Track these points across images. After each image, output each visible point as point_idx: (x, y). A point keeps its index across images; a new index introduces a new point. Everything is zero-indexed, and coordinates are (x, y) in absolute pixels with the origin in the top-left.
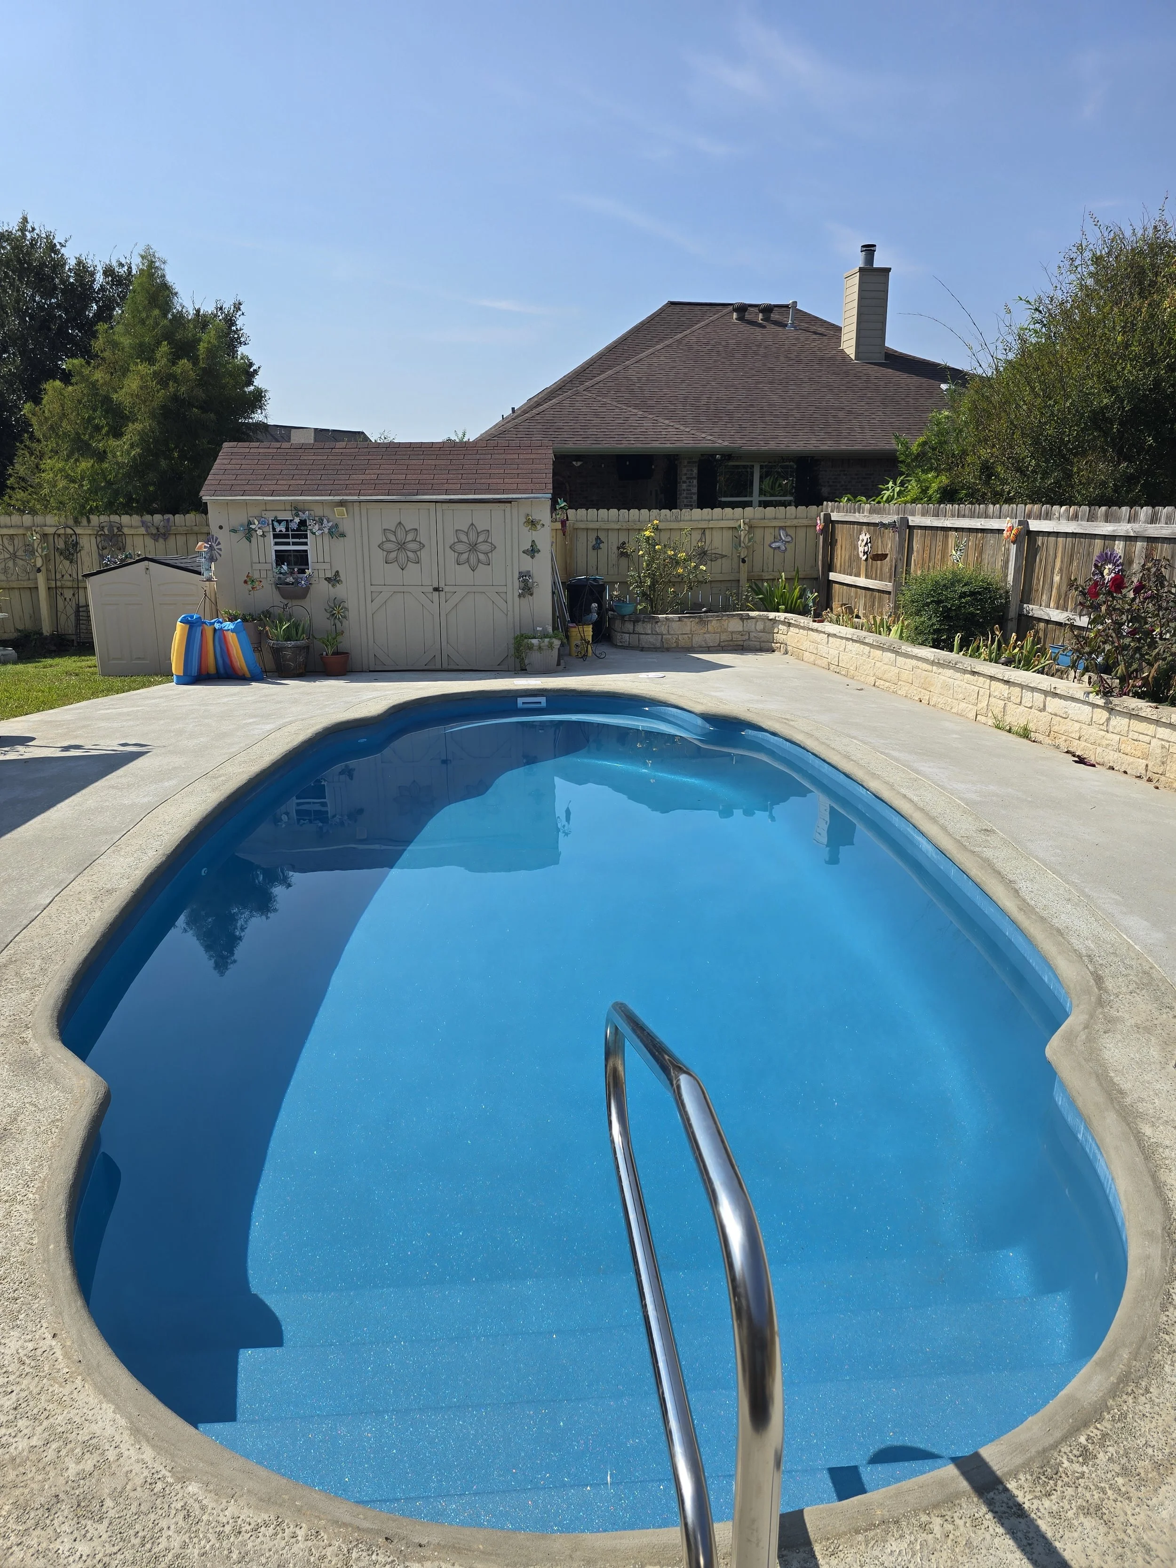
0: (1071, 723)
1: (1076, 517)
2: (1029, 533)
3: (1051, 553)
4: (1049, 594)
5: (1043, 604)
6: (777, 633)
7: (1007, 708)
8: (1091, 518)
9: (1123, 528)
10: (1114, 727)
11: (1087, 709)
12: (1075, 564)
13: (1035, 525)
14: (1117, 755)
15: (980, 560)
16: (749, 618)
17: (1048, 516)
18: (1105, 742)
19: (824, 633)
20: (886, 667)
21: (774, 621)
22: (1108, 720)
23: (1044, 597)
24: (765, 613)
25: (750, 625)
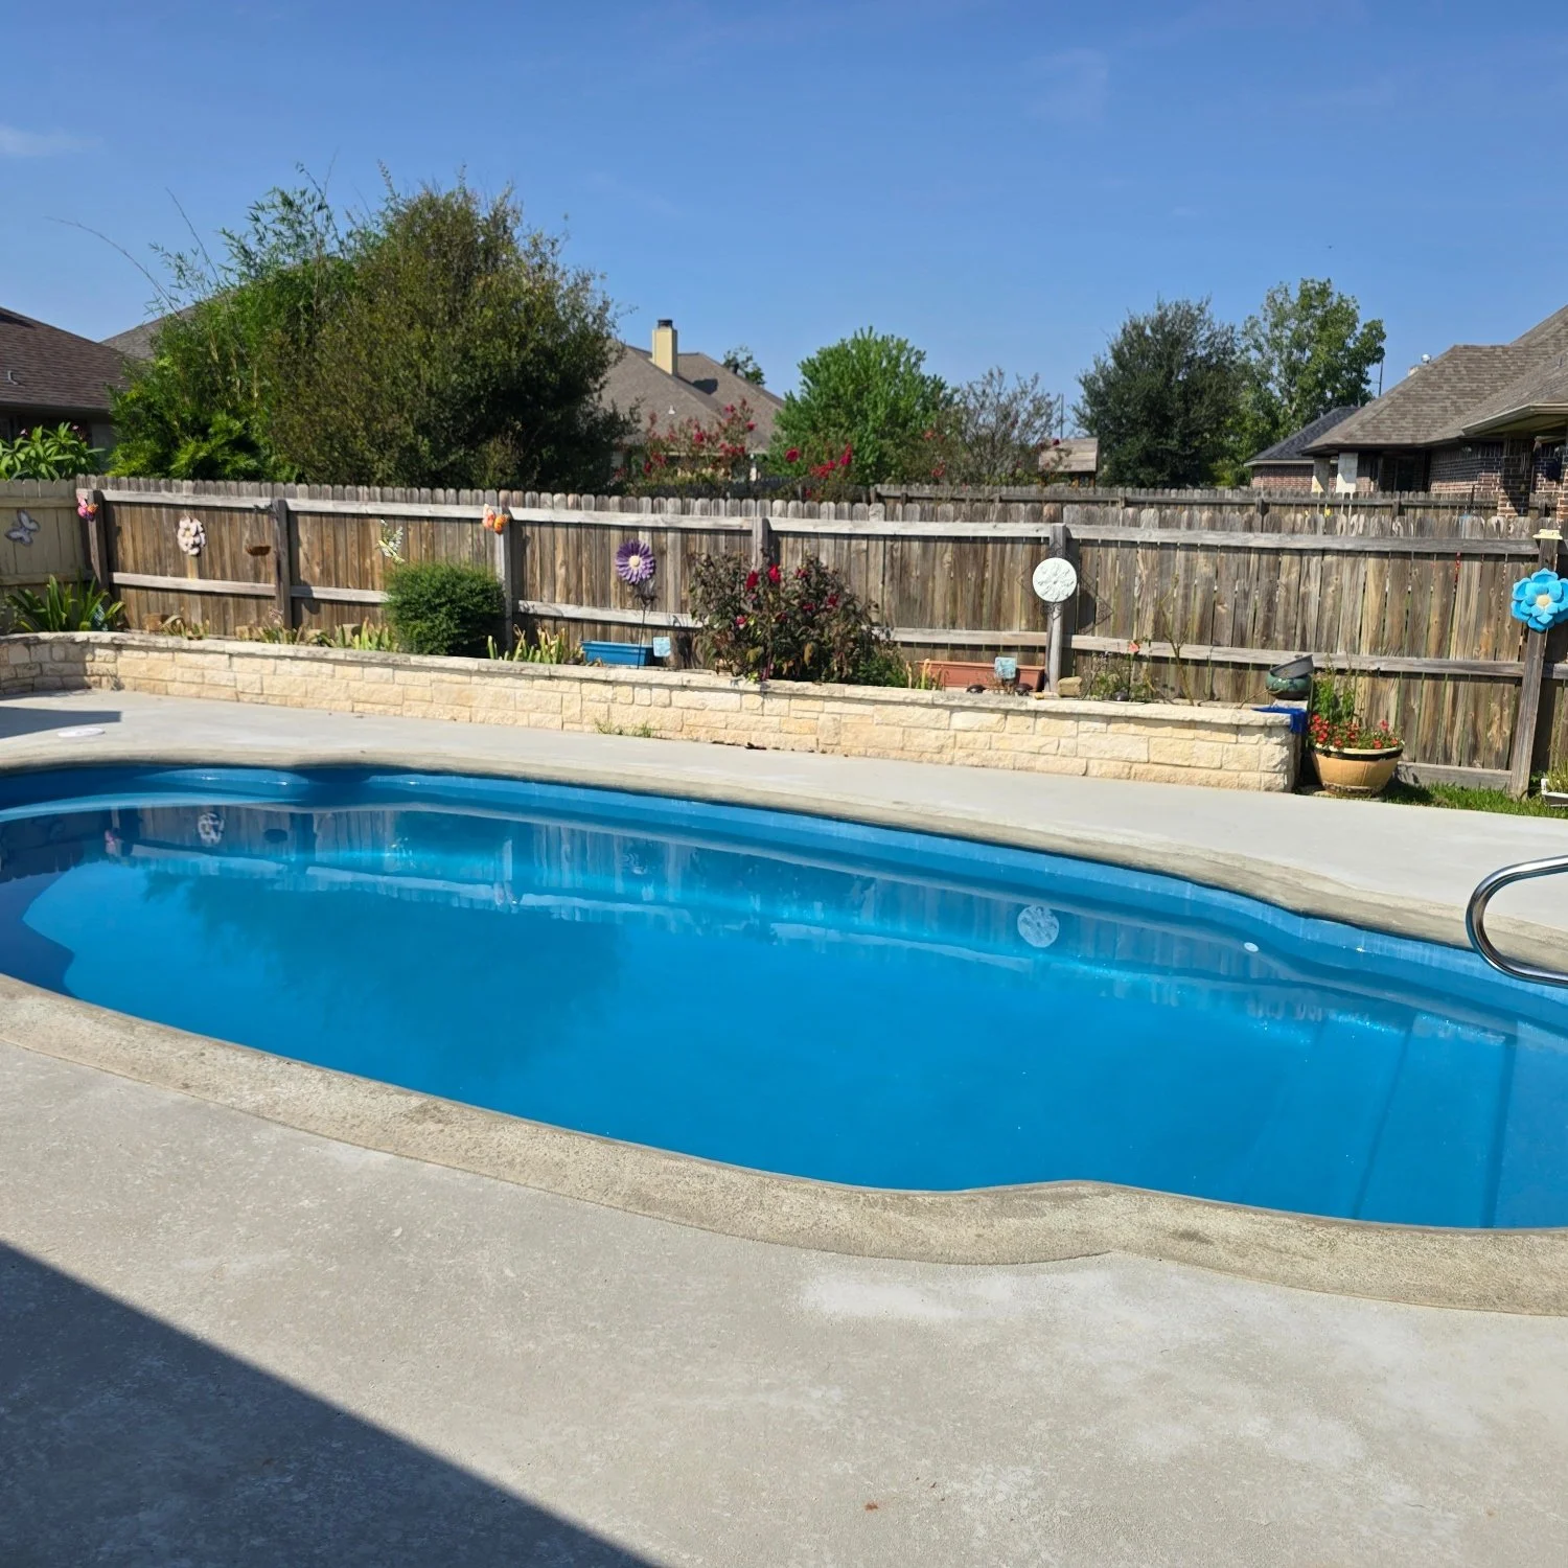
0: (711, 714)
1: (577, 506)
2: (511, 521)
3: (548, 545)
4: (552, 589)
5: (545, 599)
6: (93, 661)
7: (612, 710)
8: (600, 507)
9: (648, 519)
10: (772, 710)
11: (735, 697)
12: (585, 555)
13: (519, 514)
14: (778, 736)
15: (431, 553)
16: (39, 642)
17: (534, 504)
18: (761, 726)
19: (223, 653)
20: (374, 687)
21: (86, 643)
22: (763, 703)
23: (545, 592)
24: (68, 634)
25: (41, 653)
